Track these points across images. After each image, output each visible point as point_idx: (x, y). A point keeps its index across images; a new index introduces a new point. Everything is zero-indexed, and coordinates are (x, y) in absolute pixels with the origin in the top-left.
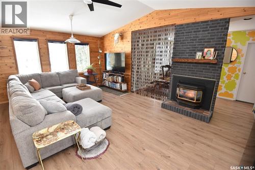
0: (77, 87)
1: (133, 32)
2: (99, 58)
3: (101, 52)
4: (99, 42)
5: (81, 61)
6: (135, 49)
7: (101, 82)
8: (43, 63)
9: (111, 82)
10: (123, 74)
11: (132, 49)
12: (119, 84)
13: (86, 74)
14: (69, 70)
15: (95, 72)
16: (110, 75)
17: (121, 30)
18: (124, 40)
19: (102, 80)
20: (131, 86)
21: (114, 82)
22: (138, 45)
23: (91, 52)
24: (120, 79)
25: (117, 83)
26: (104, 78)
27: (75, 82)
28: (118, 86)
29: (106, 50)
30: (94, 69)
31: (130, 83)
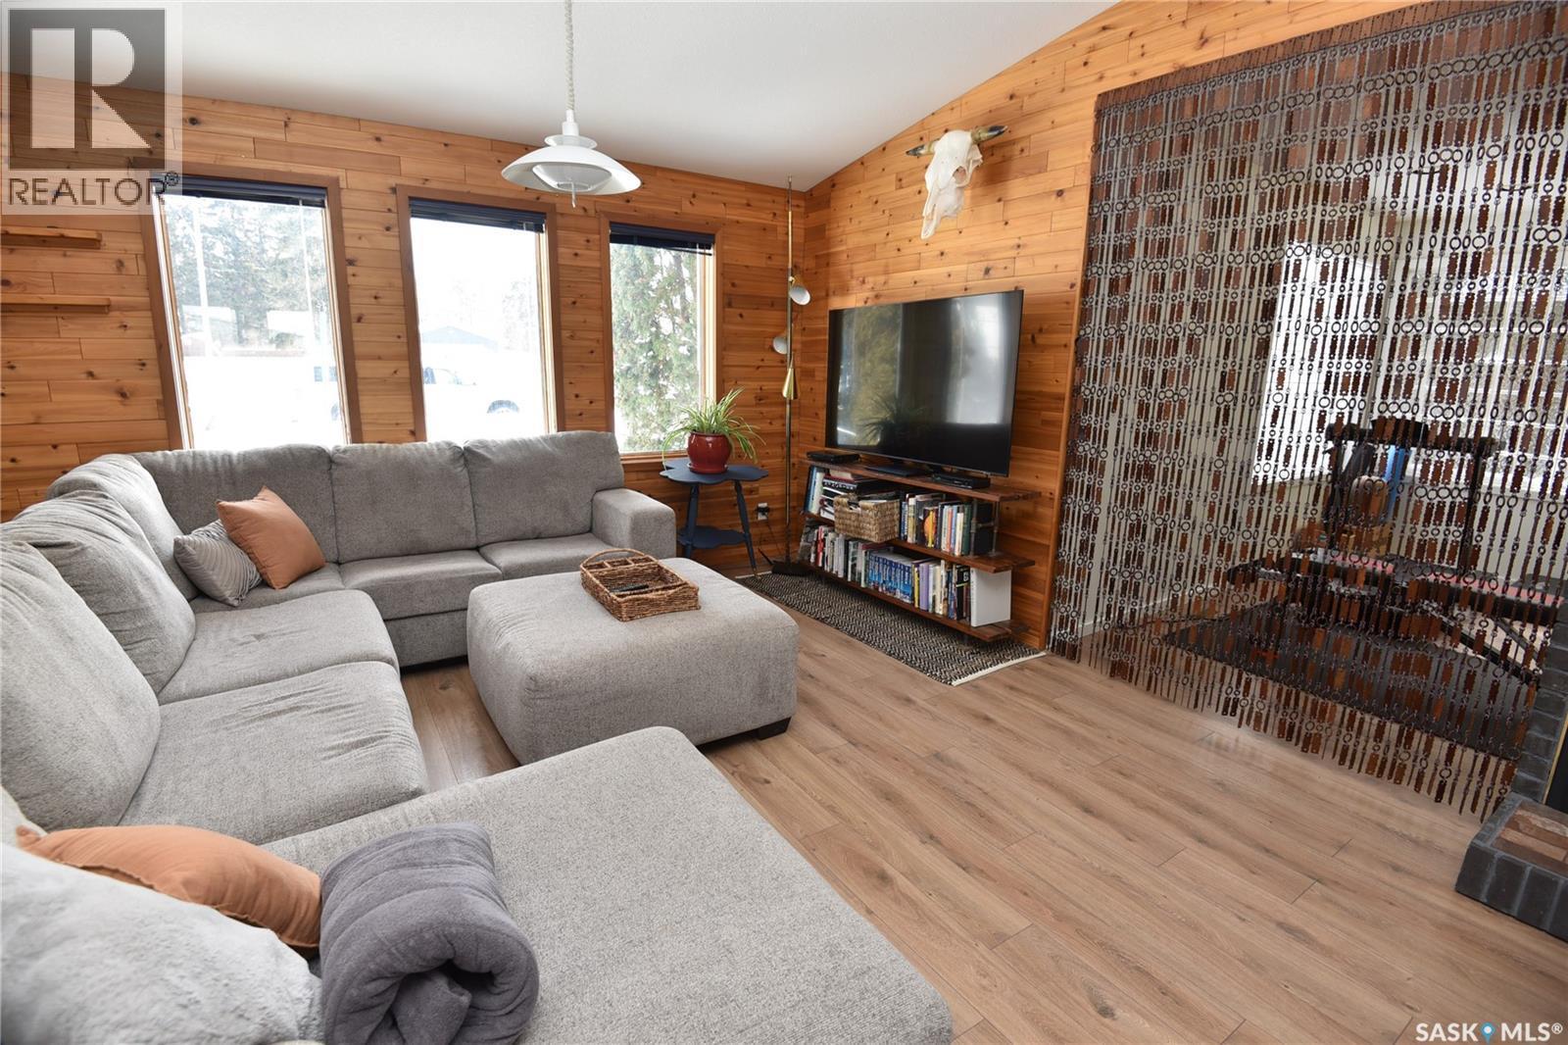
0: (586, 584)
1: (1107, 106)
2: (781, 348)
3: (803, 299)
4: (791, 226)
5: (655, 374)
6: (1123, 253)
7: (792, 536)
8: (364, 369)
9: (871, 548)
10: (982, 485)
11: (1090, 256)
12: (939, 571)
13: (680, 471)
14: (553, 431)
15: (749, 454)
16: (865, 489)
17: (996, 97)
18: (1017, 187)
19: (798, 520)
20: (1056, 593)
21: (895, 545)
22: (1163, 216)
23: (727, 300)
24: (953, 527)
25: (923, 553)
26: (814, 508)
27: (591, 530)
28: (933, 586)
29: (844, 290)
30: (744, 436)
31: (1042, 571)
